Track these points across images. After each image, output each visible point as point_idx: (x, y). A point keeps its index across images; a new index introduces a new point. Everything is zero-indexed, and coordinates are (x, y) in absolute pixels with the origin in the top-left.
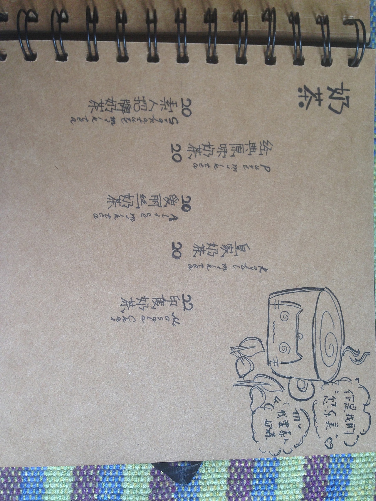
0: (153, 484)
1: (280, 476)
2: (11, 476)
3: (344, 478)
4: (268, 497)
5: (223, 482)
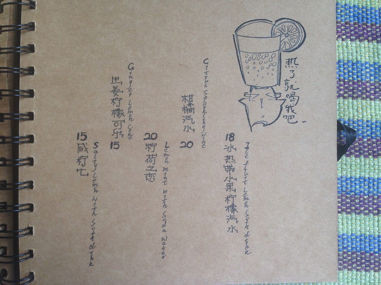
0: (357, 155)
1: (351, 59)
2: (352, 259)
3: (352, 10)
4: (366, 68)
5: (355, 103)
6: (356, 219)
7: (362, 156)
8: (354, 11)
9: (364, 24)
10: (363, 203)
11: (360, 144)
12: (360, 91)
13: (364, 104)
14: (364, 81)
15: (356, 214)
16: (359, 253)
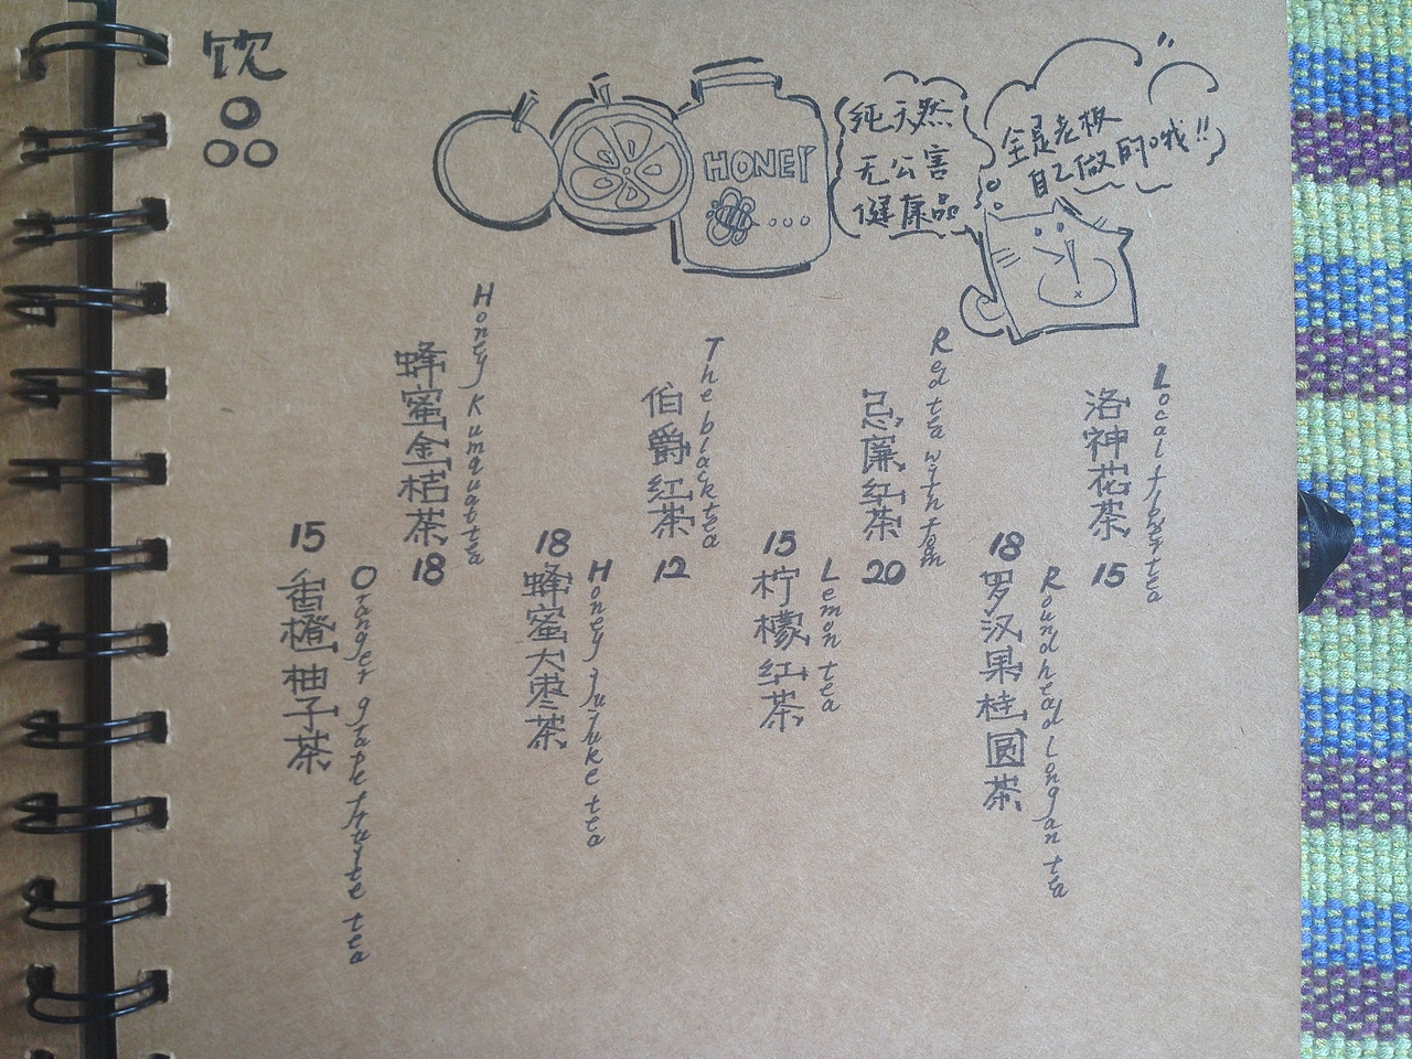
0: (1344, 607)
1: (1317, 251)
2: (1328, 996)
3: (1320, 67)
4: (1376, 283)
5: (1336, 412)
6: (1343, 846)
7: (1363, 612)
8: (1328, 71)
9: (1365, 120)
10: (1370, 785)
11: (1355, 567)
12: (1355, 369)
13: (1370, 416)
14: (1366, 332)
15: (1342, 828)
16: (1355, 973)
